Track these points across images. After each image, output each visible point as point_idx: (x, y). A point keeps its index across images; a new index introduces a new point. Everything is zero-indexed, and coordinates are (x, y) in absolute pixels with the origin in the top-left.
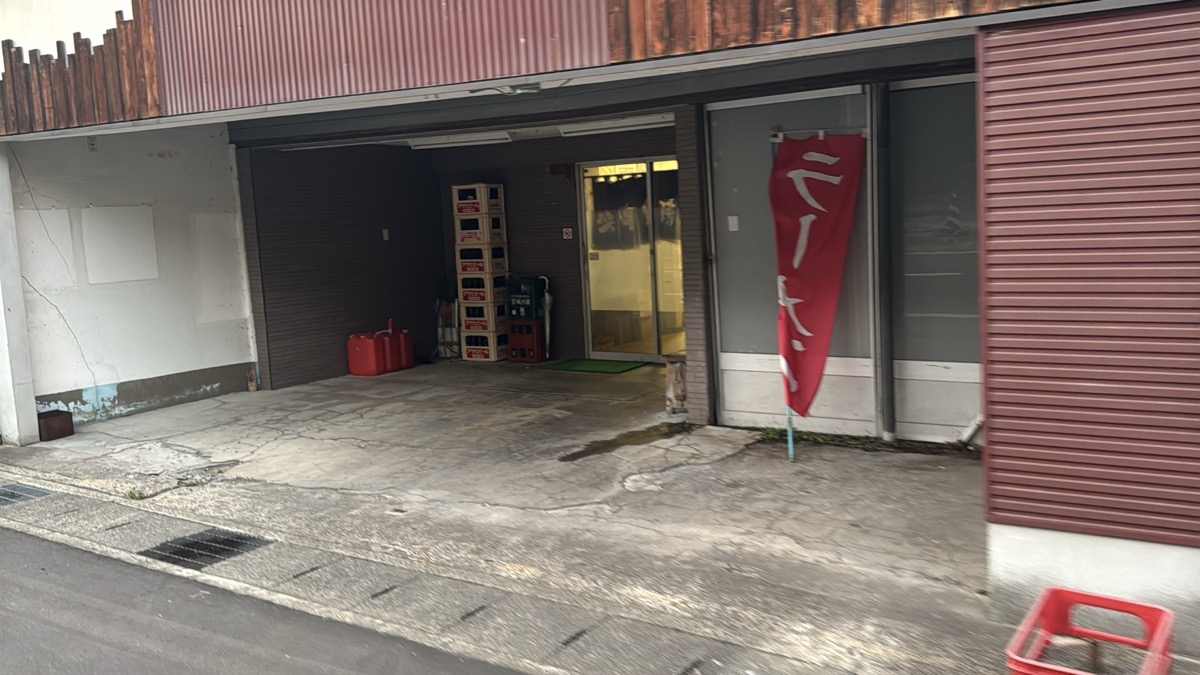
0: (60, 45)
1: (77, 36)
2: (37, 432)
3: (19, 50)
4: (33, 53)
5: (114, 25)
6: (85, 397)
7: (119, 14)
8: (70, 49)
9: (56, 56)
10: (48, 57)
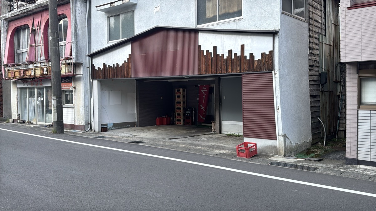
0: (114, 65)
1: (117, 64)
2: (101, 130)
3: (106, 65)
4: (109, 66)
5: (124, 63)
6: (108, 125)
7: (125, 61)
8: (116, 66)
9: (113, 66)
10: (112, 67)
